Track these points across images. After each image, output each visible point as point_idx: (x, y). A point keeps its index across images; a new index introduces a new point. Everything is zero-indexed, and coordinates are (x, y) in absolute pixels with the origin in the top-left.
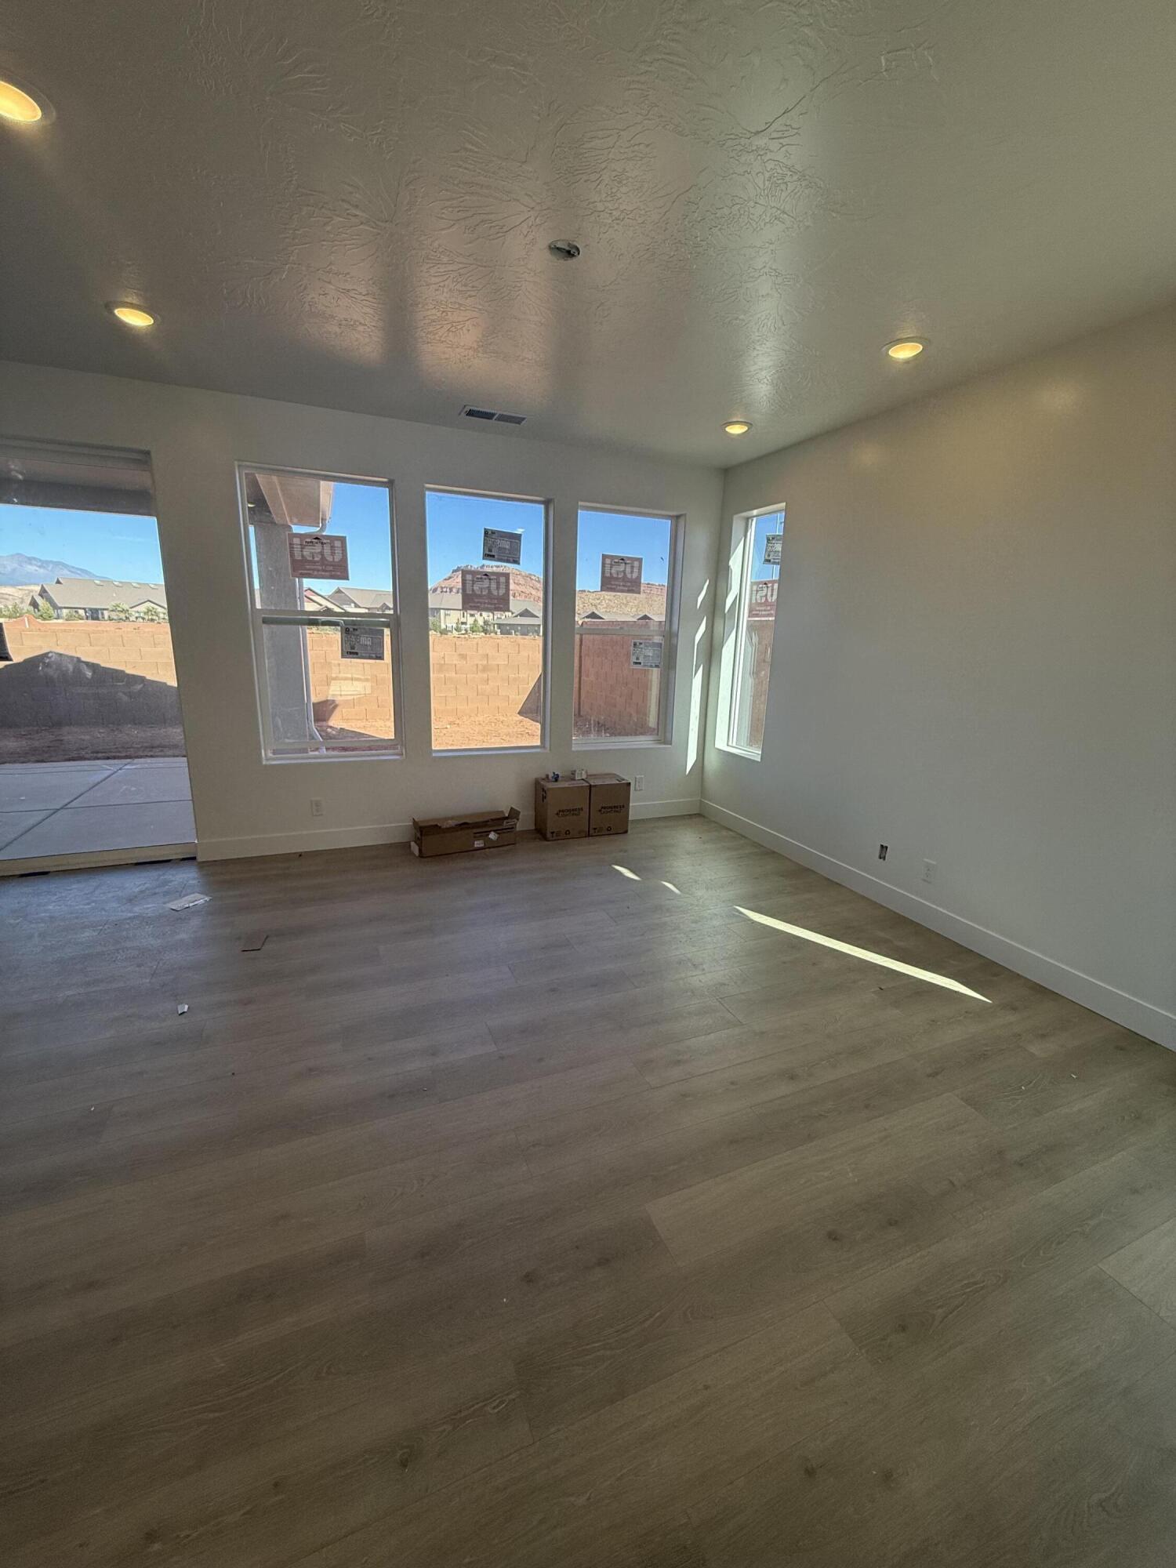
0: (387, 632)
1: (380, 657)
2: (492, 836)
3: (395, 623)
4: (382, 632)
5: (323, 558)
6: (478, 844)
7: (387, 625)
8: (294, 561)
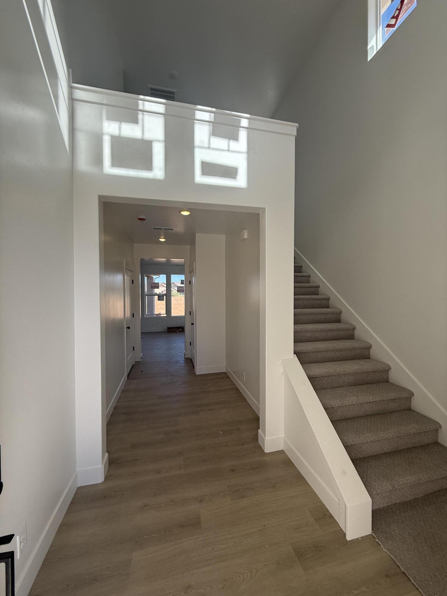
0: (165, 296)
1: (164, 300)
2: (180, 330)
3: (166, 295)
4: (164, 297)
5: (156, 286)
6: (178, 331)
7: (165, 295)
8: (151, 286)
